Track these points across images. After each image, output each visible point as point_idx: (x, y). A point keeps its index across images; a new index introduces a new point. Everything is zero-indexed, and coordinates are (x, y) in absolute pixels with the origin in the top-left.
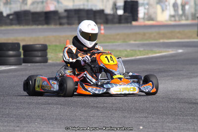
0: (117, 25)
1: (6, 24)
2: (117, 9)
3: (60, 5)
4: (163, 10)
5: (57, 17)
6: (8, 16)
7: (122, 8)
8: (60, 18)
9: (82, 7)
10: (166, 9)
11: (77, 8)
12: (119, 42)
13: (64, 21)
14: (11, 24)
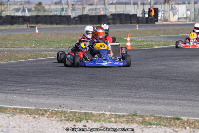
0: (145, 24)
1: (73, 24)
2: (145, 14)
3: (107, 11)
4: (174, 15)
5: (106, 19)
6: (74, 18)
7: (147, 13)
8: (108, 19)
9: (122, 12)
10: (176, 14)
11: (119, 13)
12: (154, 36)
13: (111, 21)
14: (76, 24)
